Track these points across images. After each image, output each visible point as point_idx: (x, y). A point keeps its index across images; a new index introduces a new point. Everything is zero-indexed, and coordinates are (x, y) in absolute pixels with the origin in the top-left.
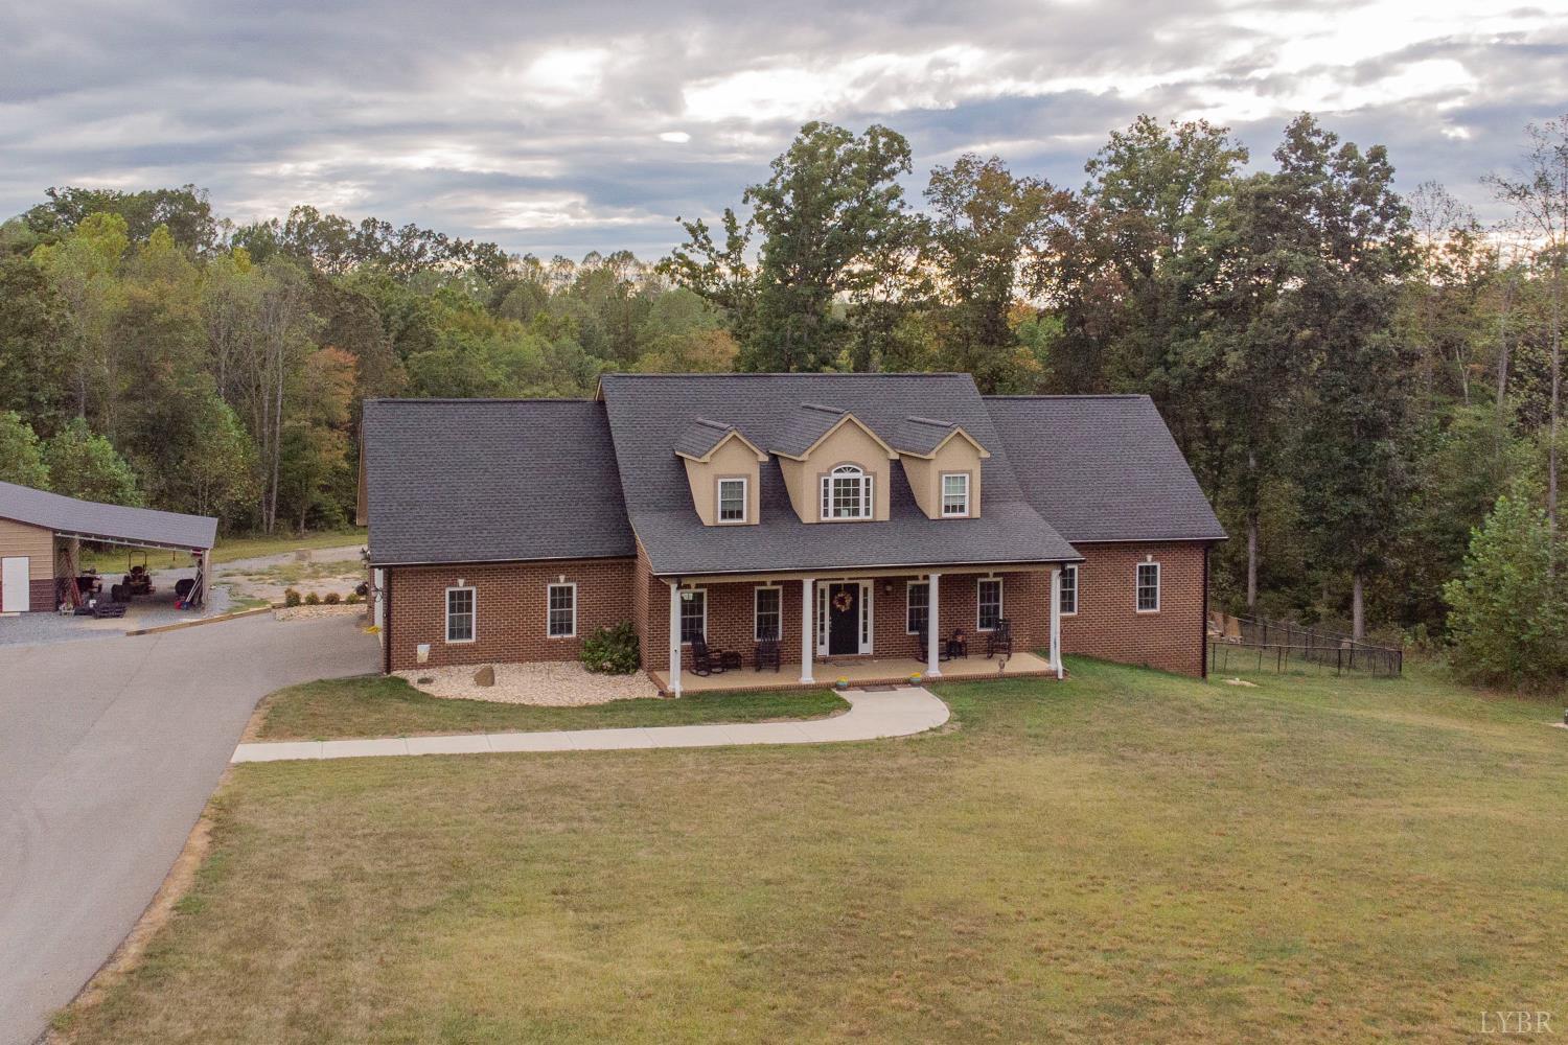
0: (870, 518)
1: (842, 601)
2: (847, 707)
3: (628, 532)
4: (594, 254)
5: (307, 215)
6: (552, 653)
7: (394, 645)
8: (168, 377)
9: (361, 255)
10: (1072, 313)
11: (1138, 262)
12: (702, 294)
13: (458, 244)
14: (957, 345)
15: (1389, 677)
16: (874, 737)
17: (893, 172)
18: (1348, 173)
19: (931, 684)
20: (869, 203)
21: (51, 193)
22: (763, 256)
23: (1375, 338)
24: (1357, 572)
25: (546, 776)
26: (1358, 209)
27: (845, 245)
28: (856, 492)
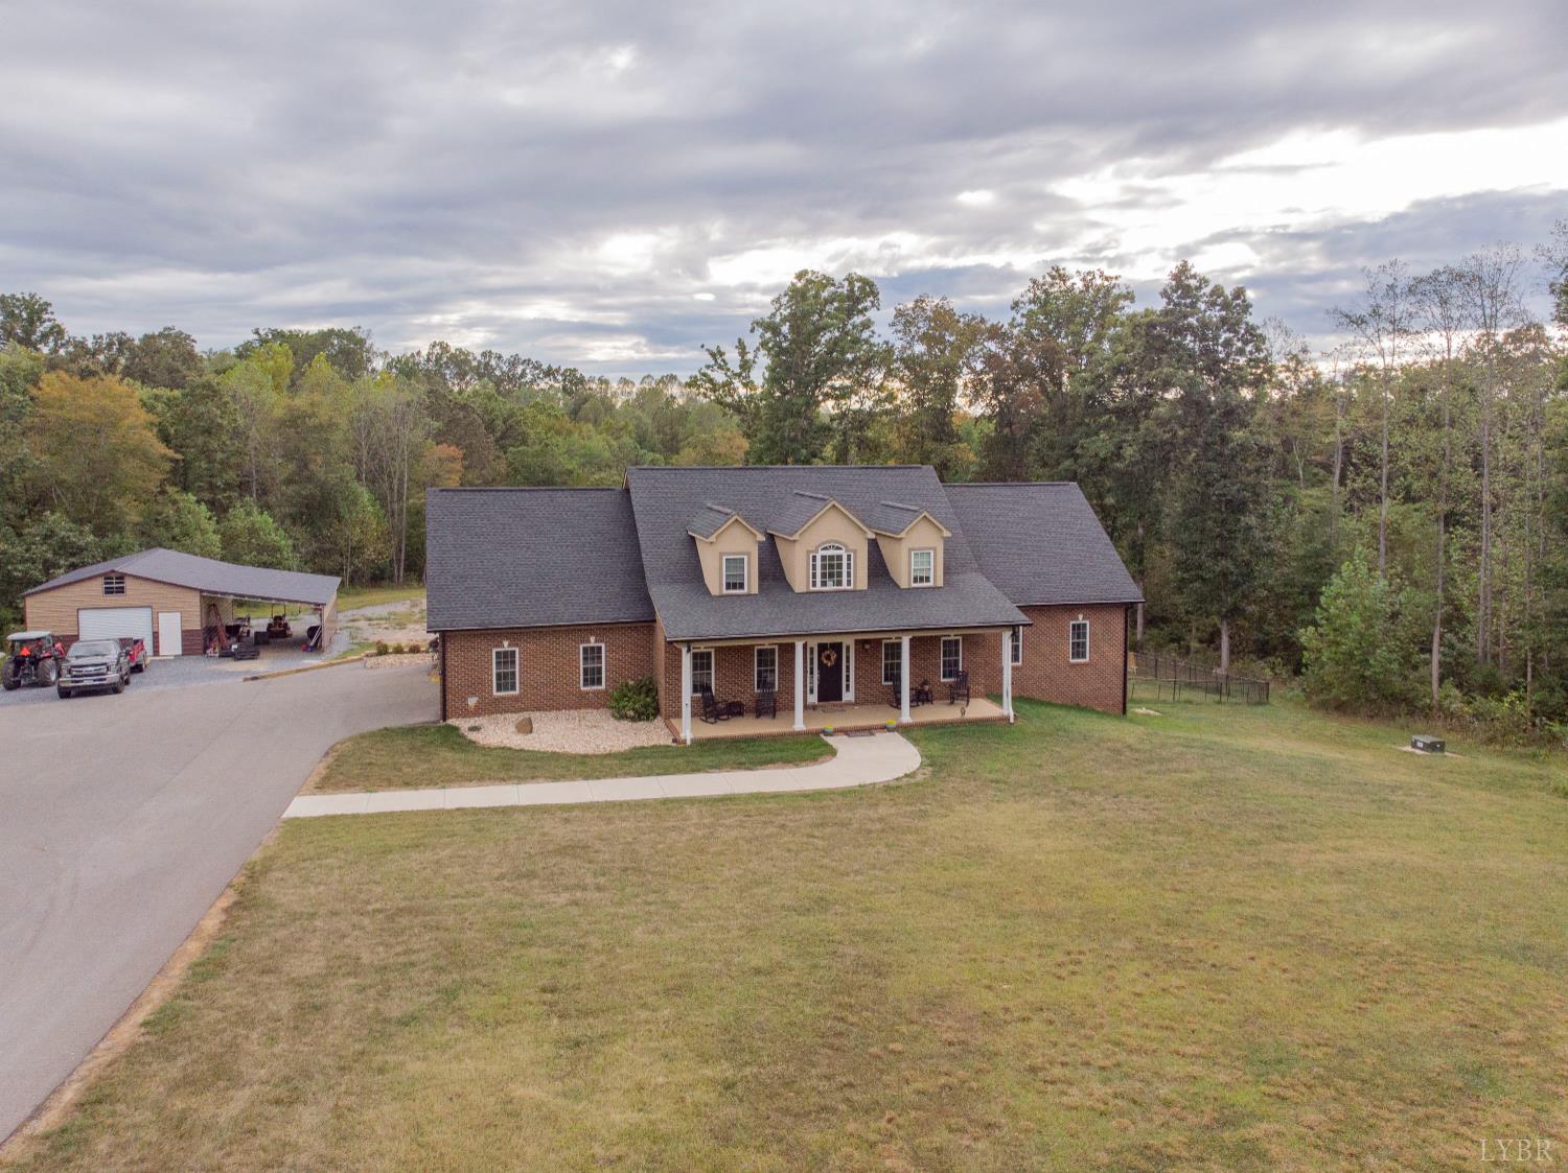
0: (851, 587)
1: (828, 658)
2: (833, 752)
3: (647, 600)
4: (649, 376)
5: (442, 347)
6: (582, 703)
7: (449, 697)
8: (317, 467)
9: (480, 376)
10: (1004, 417)
11: (1053, 378)
12: (721, 404)
13: (550, 368)
14: (914, 442)
15: (1259, 703)
16: (857, 784)
17: (866, 309)
18: (1218, 308)
19: (905, 730)
20: (847, 334)
21: (257, 332)
22: (767, 375)
23: (1238, 435)
24: (1224, 617)
25: (561, 832)
26: (1224, 336)
27: (829, 366)
28: (840, 566)
